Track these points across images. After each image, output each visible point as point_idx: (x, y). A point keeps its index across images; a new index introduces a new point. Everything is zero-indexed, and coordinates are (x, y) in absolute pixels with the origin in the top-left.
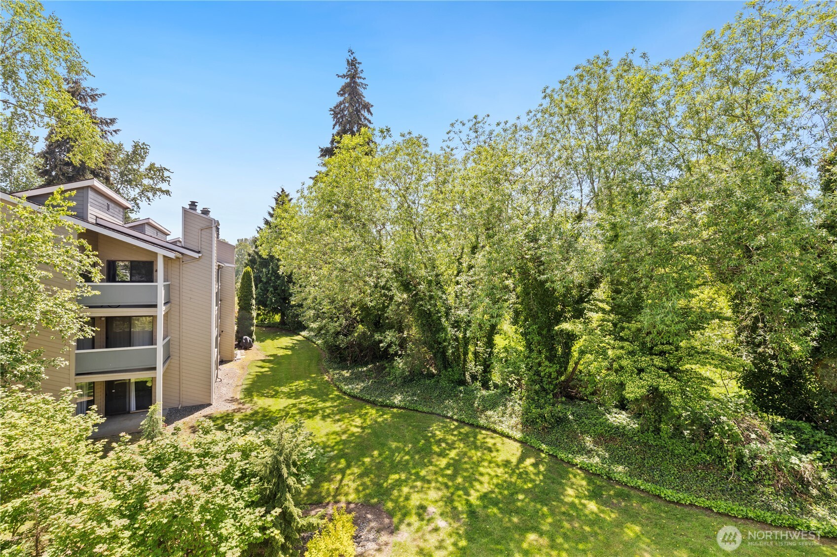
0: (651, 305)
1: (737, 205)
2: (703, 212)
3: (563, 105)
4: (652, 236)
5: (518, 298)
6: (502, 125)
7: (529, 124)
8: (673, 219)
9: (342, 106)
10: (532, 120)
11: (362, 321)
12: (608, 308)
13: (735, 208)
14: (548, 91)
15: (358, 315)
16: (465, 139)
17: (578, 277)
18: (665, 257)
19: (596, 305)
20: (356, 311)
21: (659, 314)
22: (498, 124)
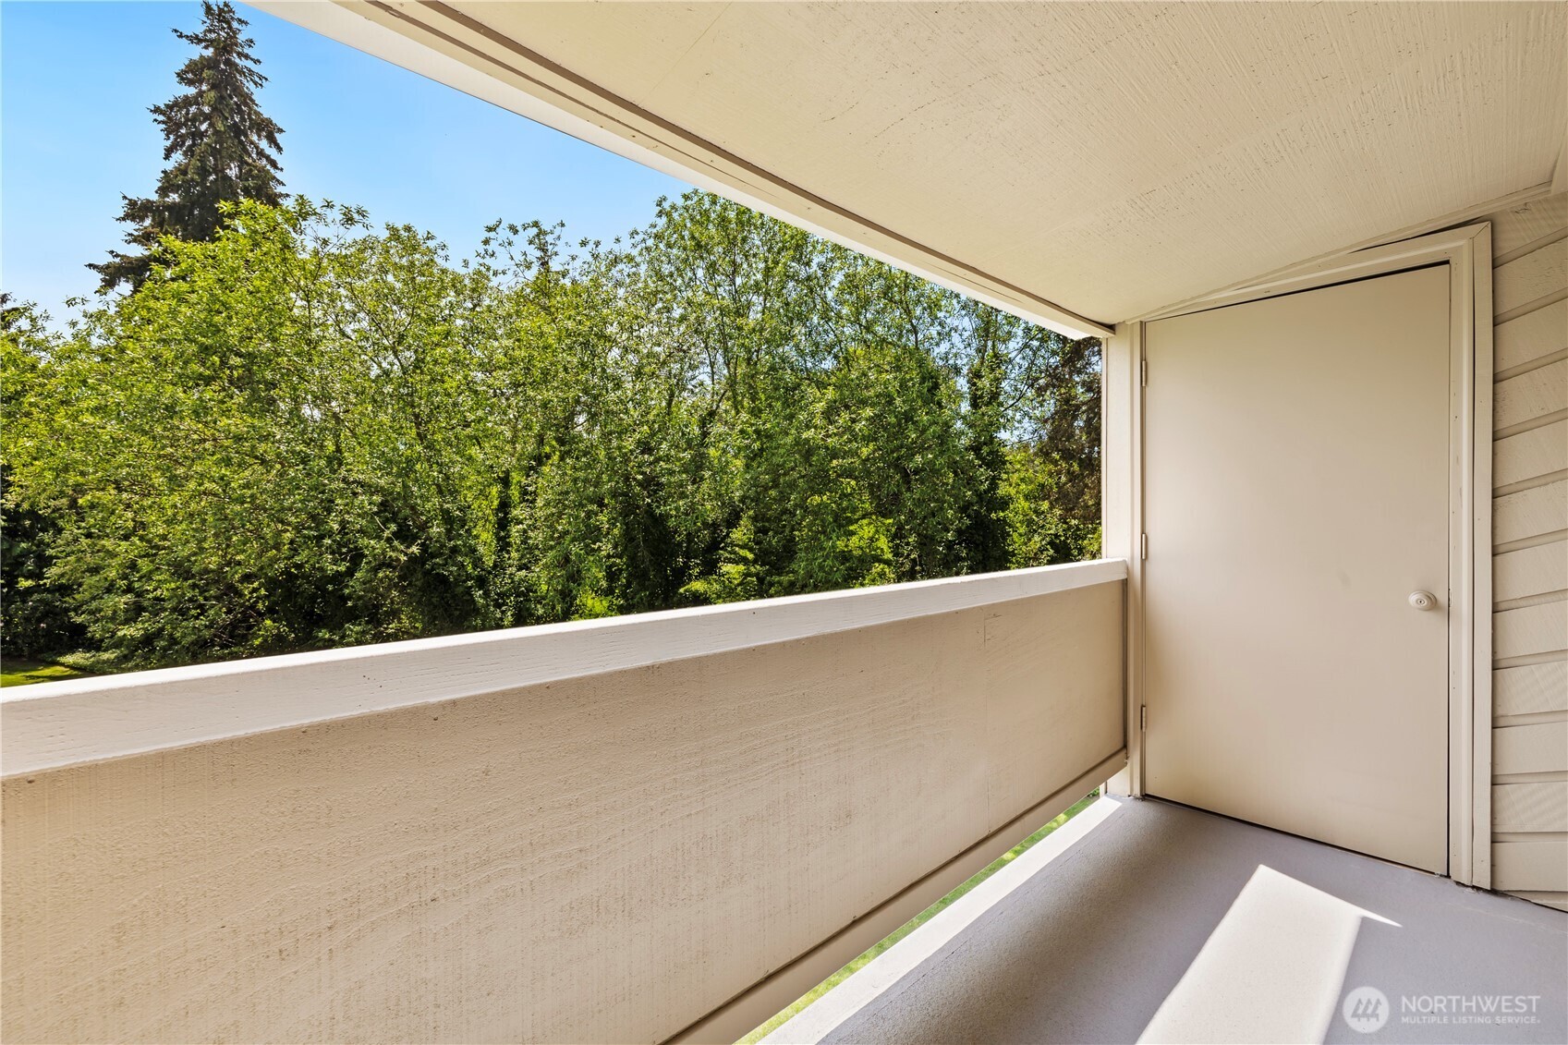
0: (807, 548)
1: (896, 417)
2: (863, 423)
3: (686, 233)
4: (807, 451)
5: (615, 547)
6: (591, 246)
7: (635, 252)
8: (832, 429)
9: (193, 109)
10: (639, 248)
11: (271, 611)
12: (750, 556)
13: (893, 420)
14: (666, 205)
16: (519, 258)
17: (712, 511)
18: (821, 481)
19: (735, 553)
21: (816, 559)
22: (584, 244)
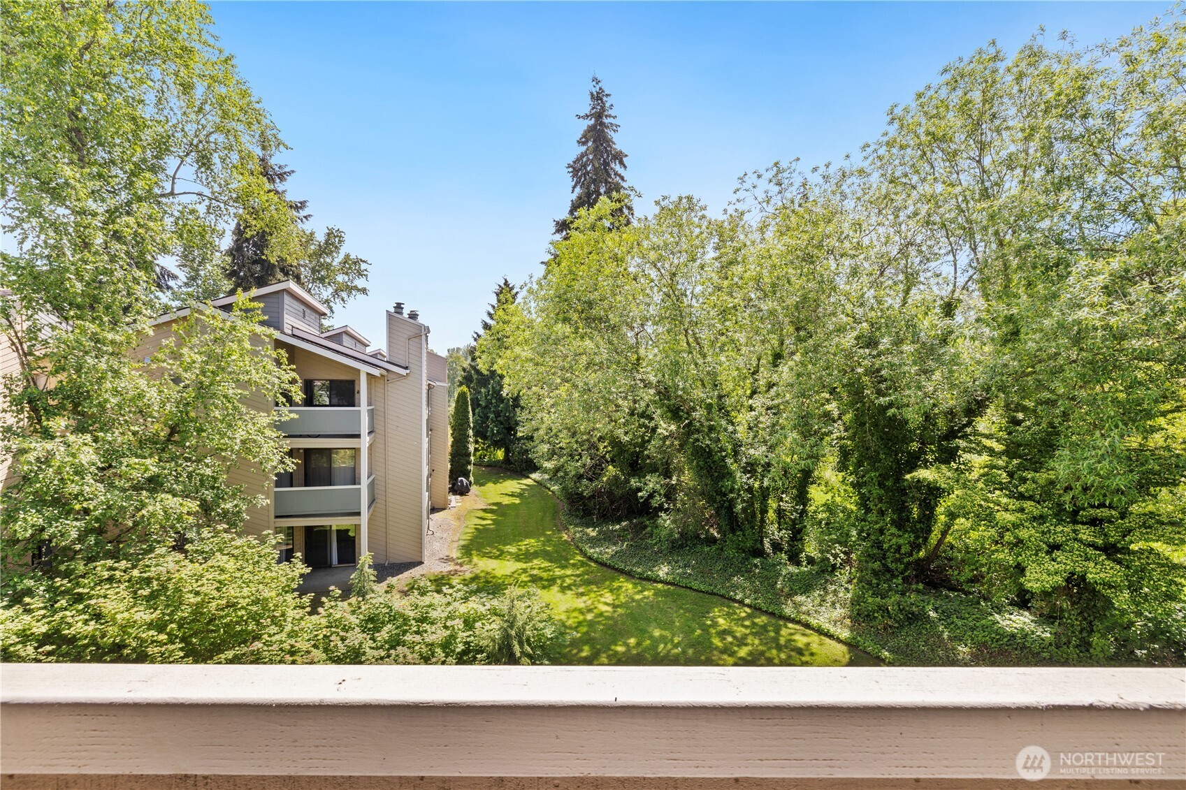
3: (921, 131)
4: (1078, 334)
5: (846, 430)
6: (822, 170)
7: (866, 164)
8: (1119, 305)
9: (585, 159)
10: (871, 158)
11: (613, 461)
12: (999, 447)
14: (898, 111)
15: (607, 452)
16: (761, 196)
17: (946, 400)
19: (978, 443)
20: (605, 447)
22: (815, 170)
